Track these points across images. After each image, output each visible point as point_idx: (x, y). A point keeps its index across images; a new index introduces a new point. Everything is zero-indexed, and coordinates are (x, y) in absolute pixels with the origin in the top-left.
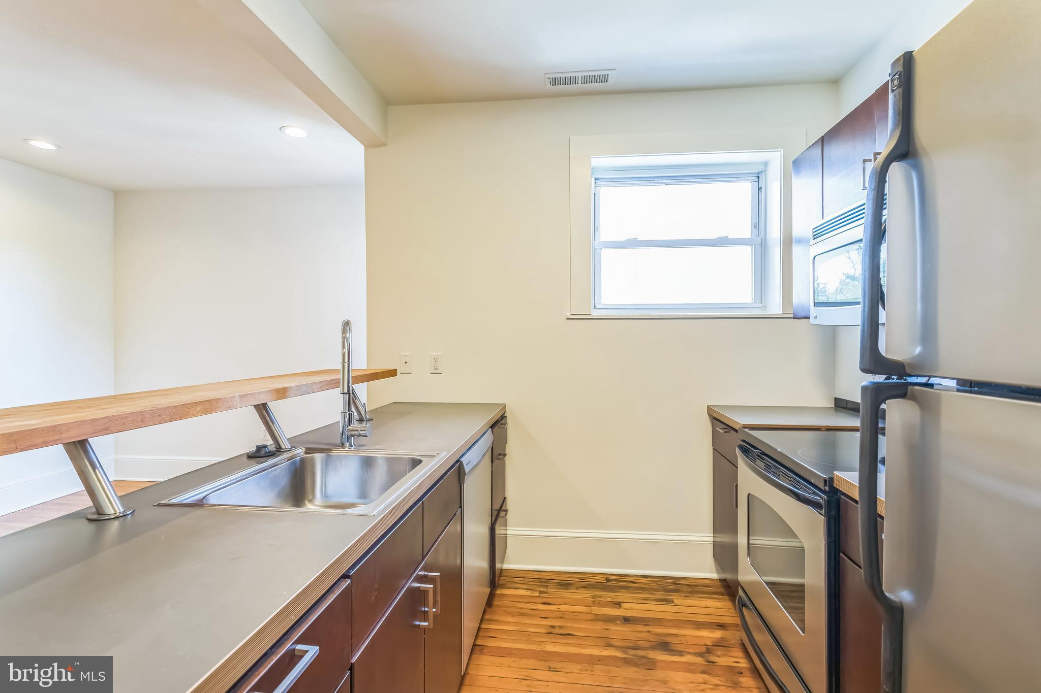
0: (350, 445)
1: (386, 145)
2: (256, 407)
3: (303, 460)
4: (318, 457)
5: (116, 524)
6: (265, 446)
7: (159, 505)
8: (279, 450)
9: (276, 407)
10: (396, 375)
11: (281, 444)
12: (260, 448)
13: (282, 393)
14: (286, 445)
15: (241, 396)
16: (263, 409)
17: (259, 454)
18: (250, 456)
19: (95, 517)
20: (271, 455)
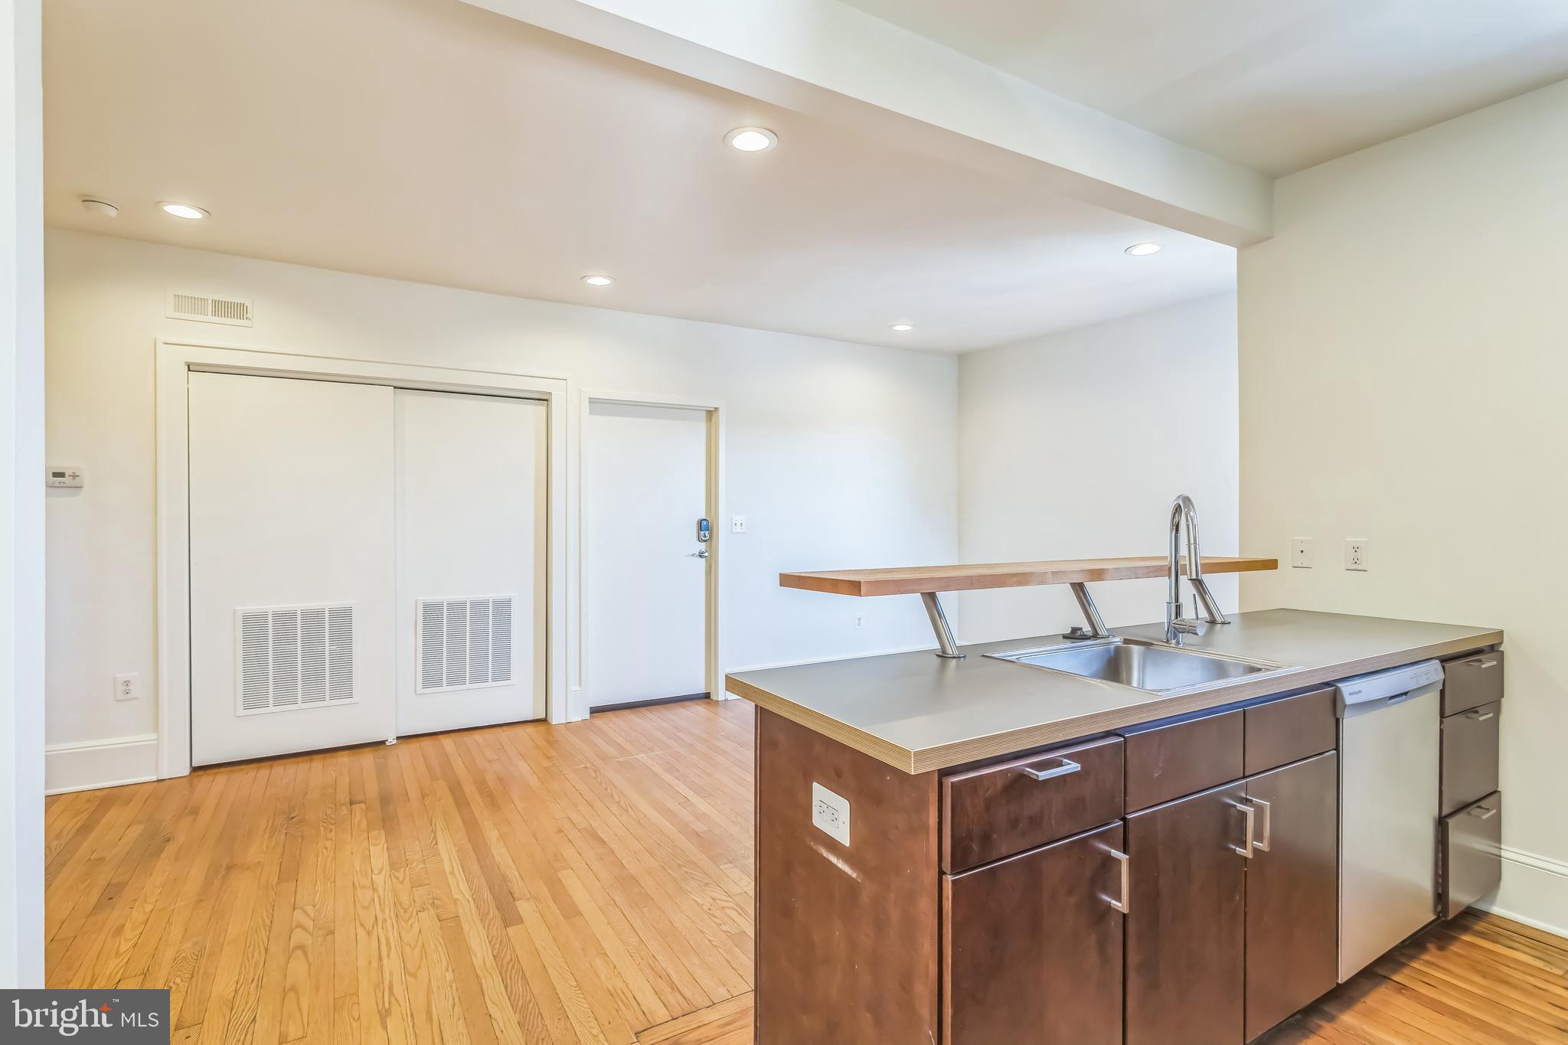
0: (1178, 643)
1: (1271, 238)
2: (1073, 585)
3: (1118, 649)
4: (1136, 650)
5: (954, 661)
6: (1080, 629)
7: (983, 656)
8: (1095, 635)
9: (1091, 587)
10: (1277, 568)
11: (1098, 629)
12: (1074, 630)
13: (1098, 575)
14: (1102, 632)
15: (1055, 573)
16: (1079, 588)
17: (1074, 635)
18: (1065, 637)
19: (941, 654)
20: (1085, 638)
